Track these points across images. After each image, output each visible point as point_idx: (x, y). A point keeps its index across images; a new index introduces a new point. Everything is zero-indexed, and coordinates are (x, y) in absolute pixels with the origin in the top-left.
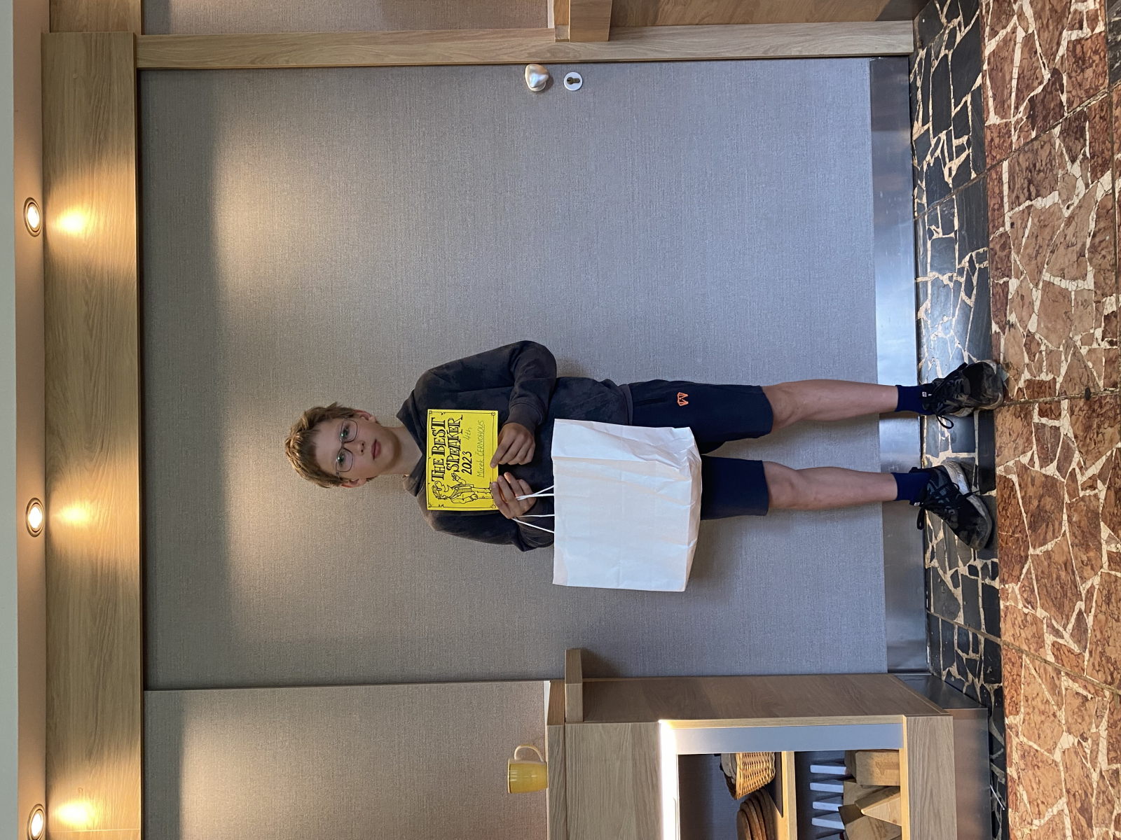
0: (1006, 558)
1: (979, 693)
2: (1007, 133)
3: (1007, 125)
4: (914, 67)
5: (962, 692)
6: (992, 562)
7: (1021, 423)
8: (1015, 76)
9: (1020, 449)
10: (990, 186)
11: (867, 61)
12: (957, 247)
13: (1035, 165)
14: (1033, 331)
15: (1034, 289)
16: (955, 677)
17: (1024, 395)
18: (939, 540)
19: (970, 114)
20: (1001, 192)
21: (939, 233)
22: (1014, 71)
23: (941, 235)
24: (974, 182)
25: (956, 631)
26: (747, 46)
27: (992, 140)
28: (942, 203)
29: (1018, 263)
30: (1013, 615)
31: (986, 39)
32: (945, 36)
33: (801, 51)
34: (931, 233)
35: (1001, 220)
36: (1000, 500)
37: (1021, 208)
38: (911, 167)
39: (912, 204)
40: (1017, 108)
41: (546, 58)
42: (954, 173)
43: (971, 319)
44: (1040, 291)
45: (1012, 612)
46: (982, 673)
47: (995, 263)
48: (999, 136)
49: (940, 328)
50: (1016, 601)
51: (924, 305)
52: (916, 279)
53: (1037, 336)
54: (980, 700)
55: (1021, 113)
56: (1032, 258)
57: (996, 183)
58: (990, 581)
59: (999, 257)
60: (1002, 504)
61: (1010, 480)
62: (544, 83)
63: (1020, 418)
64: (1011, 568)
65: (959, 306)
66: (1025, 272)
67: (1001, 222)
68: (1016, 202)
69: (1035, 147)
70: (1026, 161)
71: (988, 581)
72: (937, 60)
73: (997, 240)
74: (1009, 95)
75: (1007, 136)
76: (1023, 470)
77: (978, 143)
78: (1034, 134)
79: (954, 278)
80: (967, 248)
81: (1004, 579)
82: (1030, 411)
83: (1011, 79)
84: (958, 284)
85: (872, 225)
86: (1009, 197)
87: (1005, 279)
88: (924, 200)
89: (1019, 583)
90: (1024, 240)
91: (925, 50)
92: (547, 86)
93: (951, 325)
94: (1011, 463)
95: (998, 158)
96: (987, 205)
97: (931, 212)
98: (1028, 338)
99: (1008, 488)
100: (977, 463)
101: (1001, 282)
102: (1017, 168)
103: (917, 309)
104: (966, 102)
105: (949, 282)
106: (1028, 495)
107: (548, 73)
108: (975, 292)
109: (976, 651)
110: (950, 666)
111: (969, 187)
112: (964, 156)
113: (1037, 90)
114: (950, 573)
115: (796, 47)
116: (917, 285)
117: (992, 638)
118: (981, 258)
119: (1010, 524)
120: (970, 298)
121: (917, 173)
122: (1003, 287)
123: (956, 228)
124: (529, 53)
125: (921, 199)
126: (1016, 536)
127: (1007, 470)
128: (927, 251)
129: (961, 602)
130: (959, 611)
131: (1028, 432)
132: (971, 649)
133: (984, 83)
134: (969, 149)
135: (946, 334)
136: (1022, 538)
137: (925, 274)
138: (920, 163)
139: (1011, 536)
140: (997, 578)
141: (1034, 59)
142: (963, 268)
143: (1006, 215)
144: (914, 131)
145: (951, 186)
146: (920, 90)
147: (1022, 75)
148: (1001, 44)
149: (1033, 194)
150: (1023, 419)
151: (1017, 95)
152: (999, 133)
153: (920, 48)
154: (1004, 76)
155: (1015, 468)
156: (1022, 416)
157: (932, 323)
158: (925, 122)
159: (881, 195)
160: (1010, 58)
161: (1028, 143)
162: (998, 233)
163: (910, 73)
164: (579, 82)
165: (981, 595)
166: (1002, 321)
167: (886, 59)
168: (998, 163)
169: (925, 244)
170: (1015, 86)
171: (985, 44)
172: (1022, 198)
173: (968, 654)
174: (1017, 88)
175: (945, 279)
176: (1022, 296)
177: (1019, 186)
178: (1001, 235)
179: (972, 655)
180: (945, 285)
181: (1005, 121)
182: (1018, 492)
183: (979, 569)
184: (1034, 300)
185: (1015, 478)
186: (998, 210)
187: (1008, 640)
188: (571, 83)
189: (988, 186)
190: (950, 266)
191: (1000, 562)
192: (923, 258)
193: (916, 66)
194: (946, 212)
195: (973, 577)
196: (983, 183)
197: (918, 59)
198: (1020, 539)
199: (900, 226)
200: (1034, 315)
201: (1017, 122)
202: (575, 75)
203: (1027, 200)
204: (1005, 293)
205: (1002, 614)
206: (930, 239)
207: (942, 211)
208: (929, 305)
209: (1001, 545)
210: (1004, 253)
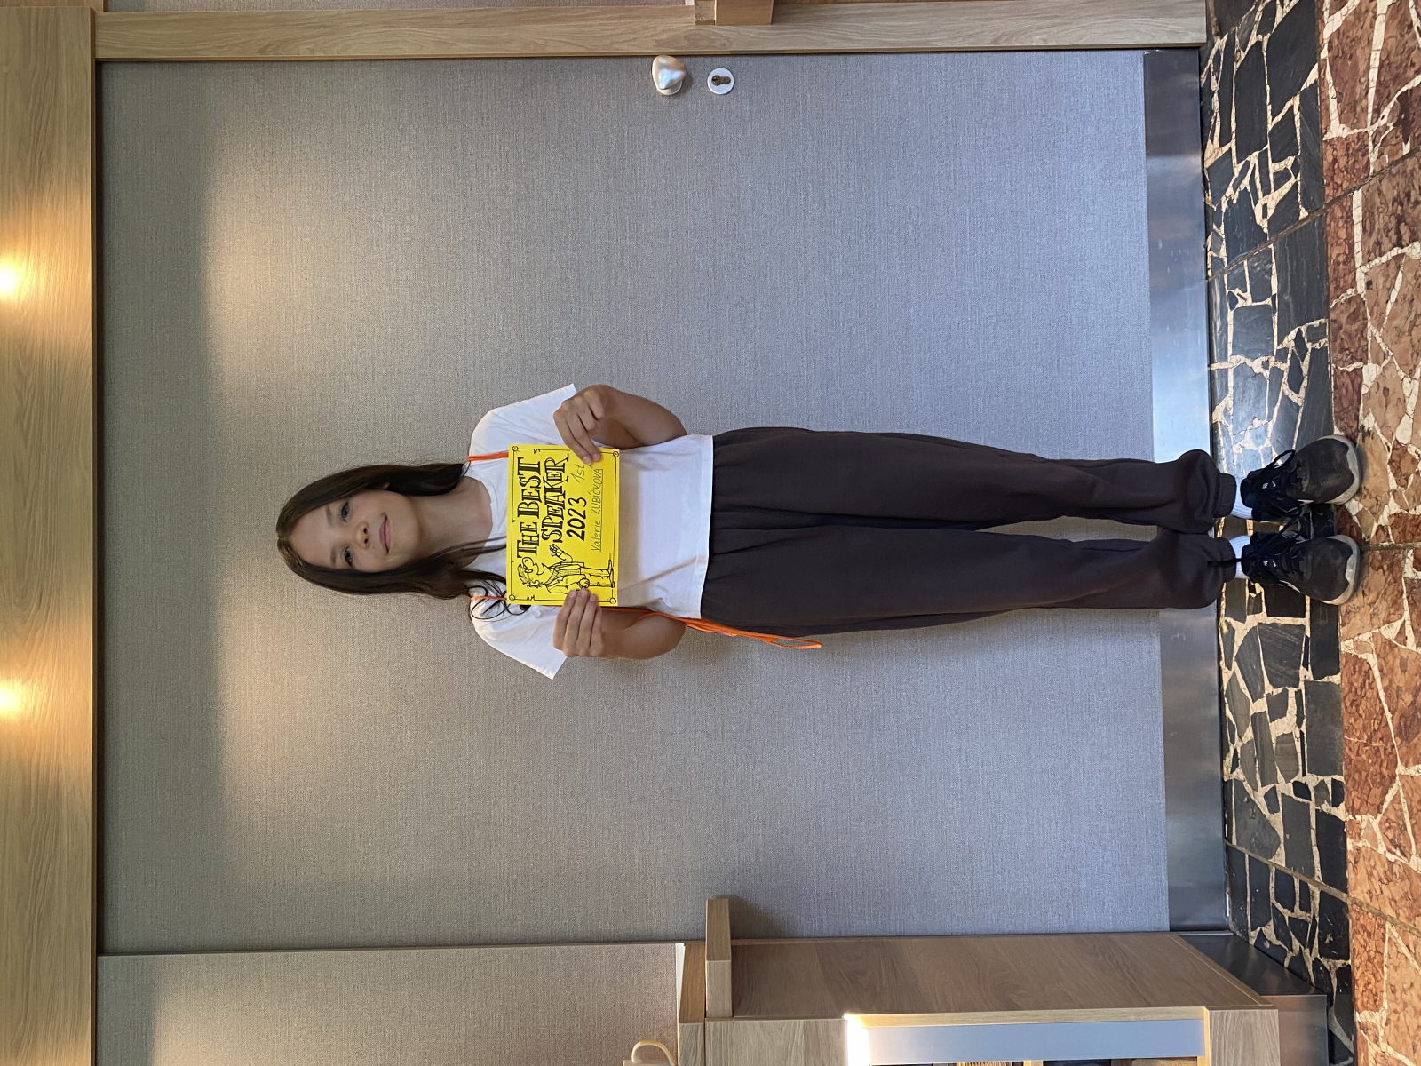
0: (1357, 777)
1: (1310, 970)
2: (1359, 150)
3: (1360, 136)
4: (1207, 61)
5: (1283, 965)
6: (1333, 780)
7: (1383, 578)
8: (1375, 63)
9: (1382, 616)
10: (1331, 229)
11: (1140, 54)
12: (1275, 319)
13: (1408, 195)
14: (1403, 441)
15: (1406, 380)
16: (1270, 942)
17: (1388, 536)
18: (1245, 741)
19: (1298, 125)
20: (1350, 236)
21: (1246, 300)
22: (1373, 57)
23: (1249, 302)
24: (1304, 223)
25: (1273, 875)
26: (970, 33)
27: (1335, 160)
28: (1252, 256)
29: (1379, 340)
30: (1369, 860)
31: (1326, 14)
32: (1258, 14)
33: (1045, 41)
34: (1233, 300)
35: (1349, 278)
36: (1347, 690)
37: (1384, 259)
38: (1203, 207)
39: (1203, 258)
40: (1377, 111)
41: (682, 48)
42: (1270, 212)
43: (1299, 423)
44: (1417, 383)
45: (1367, 856)
46: (1316, 941)
47: (1339, 341)
48: (1347, 155)
49: (1248, 435)
50: (1374, 840)
51: (1223, 403)
52: (1209, 366)
53: (1412, 450)
54: (1313, 981)
55: (1386, 118)
56: (1404, 333)
57: (1341, 224)
58: (1330, 808)
59: (1346, 332)
60: (1351, 696)
61: (1362, 661)
62: (679, 83)
63: (1381, 571)
64: (1366, 791)
65: (1278, 404)
66: (1391, 354)
67: (1350, 281)
68: (1376, 249)
69: (1409, 168)
70: (1394, 188)
71: (1326, 807)
72: (1244, 51)
73: (1343, 307)
74: (1364, 93)
75: (1360, 153)
76: (1386, 649)
77: (1311, 167)
78: (1407, 149)
79: (1272, 364)
80: (1292, 321)
81: (1353, 808)
82: (1399, 561)
83: (1368, 68)
84: (1277, 373)
85: (1147, 289)
86: (1363, 243)
87: (1356, 365)
88: (1223, 253)
89: (1380, 816)
90: (1389, 306)
91: (1225, 38)
92: (682, 87)
93: (1266, 431)
94: (1366, 637)
95: (1344, 187)
96: (1325, 258)
97: (1234, 269)
98: (1395, 452)
99: (1360, 674)
100: (1308, 633)
101: (1350, 369)
102: (1378, 200)
103: (1212, 410)
104: (1292, 107)
105: (1262, 370)
106: (1394, 685)
107: (684, 69)
108: (1305, 383)
109: (1306, 907)
110: (1264, 926)
111: (1295, 232)
112: (1287, 186)
113: (1412, 81)
114: (1262, 790)
115: (1038, 34)
116: (1211, 374)
117: (1334, 891)
118: (1315, 335)
119: (1365, 728)
120: (1297, 393)
121: (1211, 214)
122: (1353, 375)
123: (1275, 291)
124: (657, 41)
125: (1218, 251)
126: (1374, 744)
127: (1358, 645)
128: (1227, 324)
129: (1281, 833)
130: (1278, 846)
131: (1396, 592)
132: (1298, 904)
133: (1321, 81)
134: (1296, 177)
135: (1258, 445)
136: (1385, 749)
137: (1224, 358)
138: (1216, 200)
139: (1366, 745)
140: (1342, 805)
141: (1407, 37)
142: (1286, 350)
143: (1358, 271)
144: (1207, 154)
145: (1266, 231)
146: (1216, 95)
147: (1387, 62)
148: (1352, 18)
149: (1406, 237)
150: (1387, 573)
151: (1377, 91)
152: (1348, 149)
153: (1217, 35)
154: (1355, 65)
155: (1373, 645)
156: (1385, 567)
157: (1235, 428)
158: (1224, 140)
159: (1161, 246)
160: (1366, 37)
161: (1397, 162)
162: (1344, 297)
163: (1201, 72)
164: (729, 82)
165: (1314, 827)
166: (1351, 427)
167: (1166, 52)
168: (1345, 195)
169: (1224, 315)
170: (1375, 79)
171: (1323, 22)
172: (1386, 244)
173: (1292, 911)
174: (1379, 82)
175: (1256, 365)
176: (1386, 390)
177: (1382, 226)
178: (1349, 301)
179: (1298, 913)
180: (1256, 374)
181: (1356, 131)
182: (1378, 681)
183: (1311, 788)
184: (1407, 395)
185: (1372, 659)
186: (1344, 263)
187: (1361, 898)
188: (718, 84)
189: (1328, 229)
190: (1263, 346)
191: (1347, 782)
192: (1221, 336)
193: (1210, 61)
194: (1258, 269)
195: (1300, 800)
196: (1320, 224)
197: (1214, 52)
198: (1382, 750)
199: (1187, 290)
200: (1406, 418)
201: (1378, 132)
202: (723, 72)
203: (1395, 246)
204: (1356, 386)
205: (1350, 858)
206: (1231, 309)
207: (1251, 268)
208: (1231, 402)
209: (1349, 757)
210: (1355, 326)
